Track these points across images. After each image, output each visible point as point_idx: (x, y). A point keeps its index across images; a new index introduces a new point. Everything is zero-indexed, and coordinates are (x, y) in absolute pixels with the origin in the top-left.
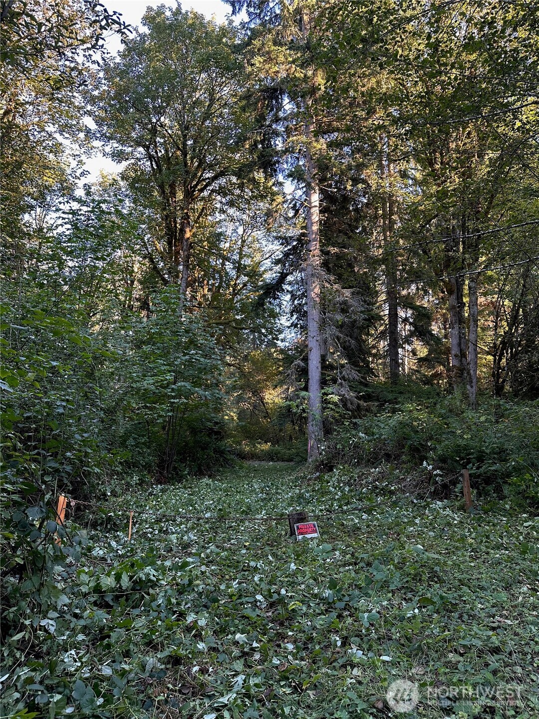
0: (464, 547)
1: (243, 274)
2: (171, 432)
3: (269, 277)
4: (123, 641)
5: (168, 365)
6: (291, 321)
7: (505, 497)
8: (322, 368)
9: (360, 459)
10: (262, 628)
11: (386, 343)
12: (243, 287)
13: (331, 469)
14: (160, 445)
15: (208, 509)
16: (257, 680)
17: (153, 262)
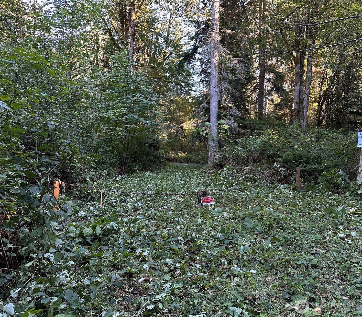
0: (296, 210)
1: (170, 45)
2: (126, 145)
3: (187, 49)
4: (97, 265)
5: (123, 103)
6: (200, 78)
7: (319, 183)
8: (219, 108)
9: (239, 162)
10: (181, 255)
11: (256, 95)
12: (170, 54)
13: (221, 167)
14: (120, 152)
15: (150, 189)
16: (178, 285)
17: (111, 35)
